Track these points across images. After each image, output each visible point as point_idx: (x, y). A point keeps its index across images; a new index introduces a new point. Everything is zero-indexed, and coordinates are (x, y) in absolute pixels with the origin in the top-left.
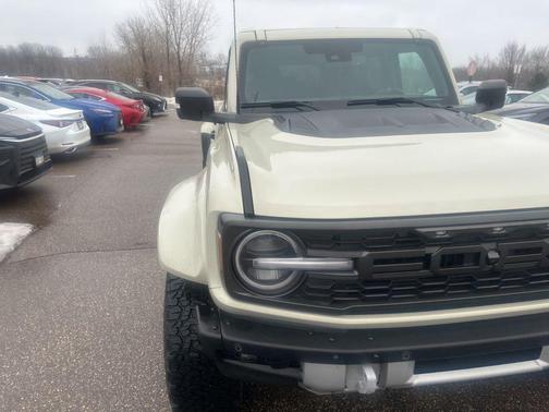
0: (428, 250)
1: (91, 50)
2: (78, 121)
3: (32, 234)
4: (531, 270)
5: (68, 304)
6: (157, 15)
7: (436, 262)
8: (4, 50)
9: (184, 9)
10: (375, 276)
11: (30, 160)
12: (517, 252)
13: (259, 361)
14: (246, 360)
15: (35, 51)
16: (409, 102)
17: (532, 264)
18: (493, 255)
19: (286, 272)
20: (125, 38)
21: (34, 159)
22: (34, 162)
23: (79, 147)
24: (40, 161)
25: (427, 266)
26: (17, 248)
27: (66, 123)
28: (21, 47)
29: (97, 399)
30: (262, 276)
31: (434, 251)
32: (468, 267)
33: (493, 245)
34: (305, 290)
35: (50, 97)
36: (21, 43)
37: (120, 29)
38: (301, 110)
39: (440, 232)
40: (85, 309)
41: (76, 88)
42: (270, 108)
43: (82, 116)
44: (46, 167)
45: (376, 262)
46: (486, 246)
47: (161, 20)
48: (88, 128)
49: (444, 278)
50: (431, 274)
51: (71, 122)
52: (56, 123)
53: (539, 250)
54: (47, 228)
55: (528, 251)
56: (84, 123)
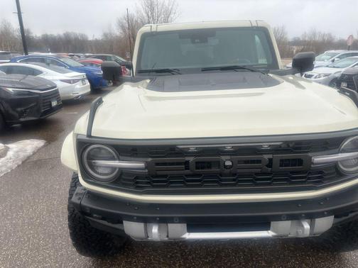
0: (187, 159)
1: (105, 35)
2: (83, 80)
3: (44, 146)
4: (257, 174)
5: (51, 186)
6: (143, 12)
7: (192, 166)
8: (55, 37)
9: (160, 7)
10: (159, 173)
11: (48, 103)
12: (247, 162)
13: (103, 219)
14: (95, 218)
15: (72, 36)
16: (242, 68)
17: (259, 170)
18: (228, 163)
19: (113, 168)
20: (122, 27)
21: (50, 102)
22: (51, 104)
23: (82, 95)
24: (54, 104)
25: (187, 168)
26: (34, 153)
27: (75, 81)
28: (64, 34)
29: (50, 238)
30: (100, 170)
31: (191, 159)
32: (214, 170)
33: (228, 157)
34: (121, 179)
35: (70, 66)
36: (65, 32)
37: (119, 21)
38: (173, 74)
39: (192, 148)
40: (59, 190)
41: (89, 59)
42: (154, 73)
43: (85, 77)
44: (59, 107)
45: (157, 164)
46: (223, 158)
47: (145, 15)
48: (89, 84)
49: (199, 175)
50: (191, 173)
51: (78, 80)
52: (68, 81)
53: (259, 161)
54: (54, 143)
55: (253, 162)
56: (87, 81)
